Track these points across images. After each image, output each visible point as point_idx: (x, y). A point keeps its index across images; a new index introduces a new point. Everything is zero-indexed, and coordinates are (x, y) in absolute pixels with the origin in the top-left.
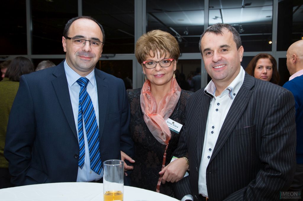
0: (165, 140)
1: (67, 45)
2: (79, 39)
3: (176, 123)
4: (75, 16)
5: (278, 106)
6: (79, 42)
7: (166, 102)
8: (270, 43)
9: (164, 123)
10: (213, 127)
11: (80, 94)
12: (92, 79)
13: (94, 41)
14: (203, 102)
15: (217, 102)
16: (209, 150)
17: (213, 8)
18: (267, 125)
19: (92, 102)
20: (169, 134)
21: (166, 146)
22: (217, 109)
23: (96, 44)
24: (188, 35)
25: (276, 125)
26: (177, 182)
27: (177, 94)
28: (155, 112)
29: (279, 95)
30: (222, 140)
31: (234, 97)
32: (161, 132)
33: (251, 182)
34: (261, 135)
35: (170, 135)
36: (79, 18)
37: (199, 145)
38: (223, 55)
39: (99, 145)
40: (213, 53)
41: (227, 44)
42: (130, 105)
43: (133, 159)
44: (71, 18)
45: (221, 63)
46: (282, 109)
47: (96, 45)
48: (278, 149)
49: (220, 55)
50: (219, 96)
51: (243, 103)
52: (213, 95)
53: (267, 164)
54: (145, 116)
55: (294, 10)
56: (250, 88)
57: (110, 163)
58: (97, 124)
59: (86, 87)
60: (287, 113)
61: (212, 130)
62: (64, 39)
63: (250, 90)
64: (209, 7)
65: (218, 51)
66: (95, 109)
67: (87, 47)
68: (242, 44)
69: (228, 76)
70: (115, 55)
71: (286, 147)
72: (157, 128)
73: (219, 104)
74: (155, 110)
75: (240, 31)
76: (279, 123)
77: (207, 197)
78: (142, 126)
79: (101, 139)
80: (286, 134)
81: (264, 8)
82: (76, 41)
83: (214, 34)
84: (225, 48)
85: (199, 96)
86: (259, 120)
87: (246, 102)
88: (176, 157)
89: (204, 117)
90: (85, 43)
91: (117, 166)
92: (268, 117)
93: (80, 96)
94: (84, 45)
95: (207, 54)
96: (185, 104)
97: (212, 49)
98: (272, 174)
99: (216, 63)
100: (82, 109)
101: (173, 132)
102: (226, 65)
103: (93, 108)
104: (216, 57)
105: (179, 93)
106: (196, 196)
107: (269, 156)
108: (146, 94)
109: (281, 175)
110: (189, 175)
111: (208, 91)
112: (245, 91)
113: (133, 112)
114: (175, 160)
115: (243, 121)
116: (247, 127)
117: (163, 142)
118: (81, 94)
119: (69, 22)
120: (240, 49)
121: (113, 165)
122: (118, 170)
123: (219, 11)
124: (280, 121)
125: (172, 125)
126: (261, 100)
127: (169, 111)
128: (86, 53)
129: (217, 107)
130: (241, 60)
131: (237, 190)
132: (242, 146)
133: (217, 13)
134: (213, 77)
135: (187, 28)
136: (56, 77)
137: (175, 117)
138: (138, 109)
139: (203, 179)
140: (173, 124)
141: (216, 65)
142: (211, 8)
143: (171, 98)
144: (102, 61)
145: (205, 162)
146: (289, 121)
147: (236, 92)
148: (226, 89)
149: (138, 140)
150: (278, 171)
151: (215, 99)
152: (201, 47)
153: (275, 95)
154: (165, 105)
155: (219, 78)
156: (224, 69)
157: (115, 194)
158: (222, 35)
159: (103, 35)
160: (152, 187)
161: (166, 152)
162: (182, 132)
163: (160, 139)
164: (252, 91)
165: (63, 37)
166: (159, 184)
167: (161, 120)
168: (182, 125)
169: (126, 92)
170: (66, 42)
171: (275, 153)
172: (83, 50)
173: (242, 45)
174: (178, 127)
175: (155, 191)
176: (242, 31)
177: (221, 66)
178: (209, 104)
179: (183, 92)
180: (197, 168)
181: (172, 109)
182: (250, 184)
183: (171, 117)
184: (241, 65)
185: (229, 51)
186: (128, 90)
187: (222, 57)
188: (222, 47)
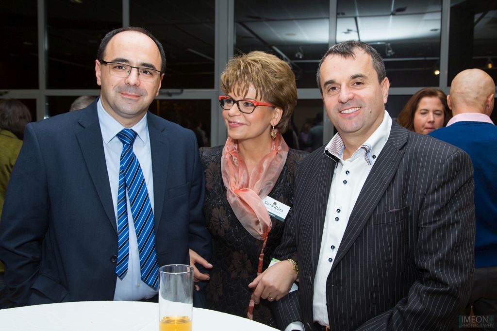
0: (261, 233)
1: (101, 74)
2: (121, 64)
3: (279, 204)
4: (117, 26)
5: (445, 175)
6: (120, 70)
7: (263, 169)
8: (437, 73)
9: (259, 204)
10: (339, 211)
11: (122, 157)
12: (141, 131)
13: (146, 69)
14: (323, 169)
15: (345, 169)
16: (331, 247)
17: (344, 16)
18: (427, 206)
19: (141, 170)
20: (268, 222)
21: (263, 241)
22: (345, 181)
23: (148, 73)
24: (303, 59)
25: (442, 208)
26: (279, 300)
27: (281, 156)
28: (245, 187)
29: (448, 158)
30: (354, 232)
31: (373, 161)
32: (256, 219)
33: (400, 302)
34: (418, 225)
35: (270, 224)
36: (124, 30)
37: (315, 240)
38: (356, 92)
39: (155, 240)
40: (340, 88)
41: (363, 74)
42: (205, 173)
43: (209, 262)
44: (111, 30)
45: (352, 104)
46: (452, 181)
47: (148, 75)
48: (445, 247)
49: (352, 91)
50: (349, 159)
51: (388, 170)
52: (339, 158)
53: (427, 271)
54: (229, 192)
55: (475, 20)
56: (400, 146)
57: (171, 270)
58: (150, 205)
59: (132, 144)
60: (460, 188)
61: (336, 215)
62: (98, 65)
63: (399, 150)
64: (338, 14)
65: (348, 85)
66: (146, 181)
67: (133, 78)
68: (387, 74)
69: (365, 126)
70: (182, 92)
71: (458, 245)
72: (247, 213)
73: (349, 172)
74: (246, 182)
75: (388, 53)
76: (446, 205)
77: (328, 327)
78: (224, 209)
79: (158, 230)
80: (458, 222)
81: (427, 17)
82: (115, 67)
83: (340, 56)
84: (358, 80)
85: (317, 158)
86: (414, 200)
87: (393, 169)
88: (277, 259)
89: (323, 194)
90: (130, 72)
91: (181, 275)
92: (429, 194)
93: (121, 159)
94: (128, 74)
95: (329, 91)
96: (294, 173)
97: (337, 81)
98: (435, 289)
99: (345, 105)
100: (125, 180)
101: (274, 219)
102: (361, 107)
103: (144, 180)
104: (345, 94)
105: (285, 154)
106: (308, 324)
107: (429, 259)
108: (232, 156)
109: (449, 290)
110: (299, 289)
111: (330, 152)
112: (392, 151)
113: (209, 186)
114: (275, 265)
115: (388, 200)
116: (395, 210)
117: (258, 235)
118: (124, 156)
119: (107, 36)
120: (383, 81)
121: (176, 274)
122: (183, 281)
123: (353, 20)
124: (448, 202)
125: (273, 208)
126: (418, 166)
127: (268, 185)
128: (132, 88)
129: (346, 177)
130: (385, 101)
131: (377, 315)
132: (385, 241)
133: (349, 24)
134: (340, 128)
135: (301, 48)
136: (84, 128)
137: (277, 195)
138: (218, 180)
139: (322, 296)
140: (274, 206)
141: (345, 108)
142: (341, 16)
143: (271, 163)
144: (161, 101)
145: (324, 268)
146: (464, 201)
147: (377, 153)
148: (360, 148)
149: (217, 232)
150: (445, 284)
151: (342, 165)
152: (319, 79)
153: (440, 158)
154: (261, 174)
155: (351, 130)
156: (358, 114)
157: (178, 321)
158: (354, 59)
159: (163, 60)
160: (240, 311)
161: (263, 251)
162: (289, 219)
163: (254, 231)
164: (403, 151)
165: (97, 61)
166: (252, 304)
167: (255, 199)
168: (288, 208)
169: (198, 151)
170: (101, 70)
171: (440, 254)
172: (126, 82)
173: (387, 76)
174: (282, 210)
175: (245, 316)
176: (390, 53)
177: (353, 110)
178: (333, 173)
179: (292, 153)
180: (310, 277)
181: (273, 180)
182: (398, 305)
183: (271, 195)
184: (386, 109)
185: (365, 86)
186: (201, 149)
187: (355, 95)
188: (354, 77)
